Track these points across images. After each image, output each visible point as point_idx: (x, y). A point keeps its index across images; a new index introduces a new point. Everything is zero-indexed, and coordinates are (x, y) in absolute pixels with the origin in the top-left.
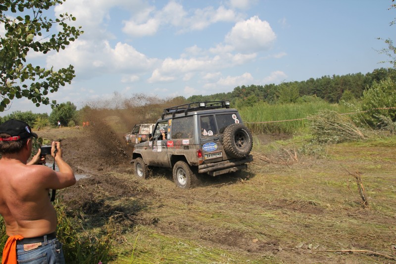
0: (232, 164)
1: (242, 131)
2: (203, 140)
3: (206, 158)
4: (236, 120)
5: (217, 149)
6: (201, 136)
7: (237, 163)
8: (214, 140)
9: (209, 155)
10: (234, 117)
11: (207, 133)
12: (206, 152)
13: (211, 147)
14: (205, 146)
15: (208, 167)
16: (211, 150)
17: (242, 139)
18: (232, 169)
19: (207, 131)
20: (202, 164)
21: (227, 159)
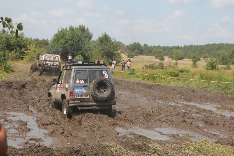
0: (95, 104)
1: (105, 82)
2: (75, 85)
3: (76, 97)
4: (106, 74)
5: (85, 93)
6: (74, 83)
7: (99, 104)
8: (84, 86)
9: (78, 95)
10: (105, 73)
11: (79, 81)
12: (76, 93)
13: (81, 91)
14: (76, 90)
15: (74, 103)
16: (80, 93)
17: (105, 88)
18: (94, 108)
19: (80, 80)
20: (72, 101)
21: (93, 100)
